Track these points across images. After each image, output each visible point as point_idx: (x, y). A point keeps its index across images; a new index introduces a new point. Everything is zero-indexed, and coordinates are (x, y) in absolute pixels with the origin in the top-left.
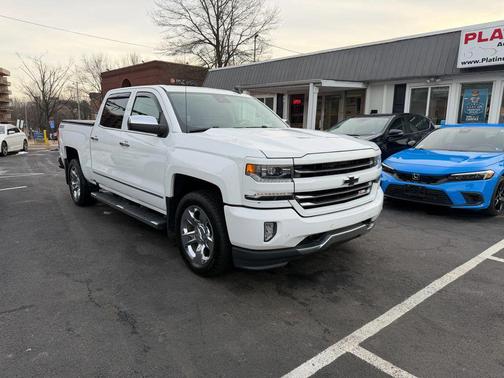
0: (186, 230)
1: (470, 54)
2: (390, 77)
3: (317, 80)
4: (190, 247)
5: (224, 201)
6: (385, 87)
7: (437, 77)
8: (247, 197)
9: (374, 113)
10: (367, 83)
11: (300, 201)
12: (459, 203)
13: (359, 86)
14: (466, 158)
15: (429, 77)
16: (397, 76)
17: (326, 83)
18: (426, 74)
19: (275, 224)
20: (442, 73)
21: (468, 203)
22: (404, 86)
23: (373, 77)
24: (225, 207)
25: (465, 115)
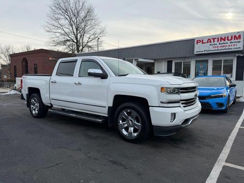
0: (121, 122)
1: (199, 48)
2: (166, 57)
3: (137, 58)
4: (123, 129)
5: (149, 105)
6: (163, 62)
7: (185, 58)
8: (162, 102)
9: (159, 73)
10: (155, 60)
11: (182, 104)
12: (215, 107)
13: (152, 61)
14: (213, 89)
15: (182, 58)
16: (169, 57)
17: (140, 60)
18: (181, 56)
19: (175, 114)
20: (187, 56)
21: (219, 107)
22: (172, 61)
23: (158, 57)
24: (150, 107)
25: (198, 73)
